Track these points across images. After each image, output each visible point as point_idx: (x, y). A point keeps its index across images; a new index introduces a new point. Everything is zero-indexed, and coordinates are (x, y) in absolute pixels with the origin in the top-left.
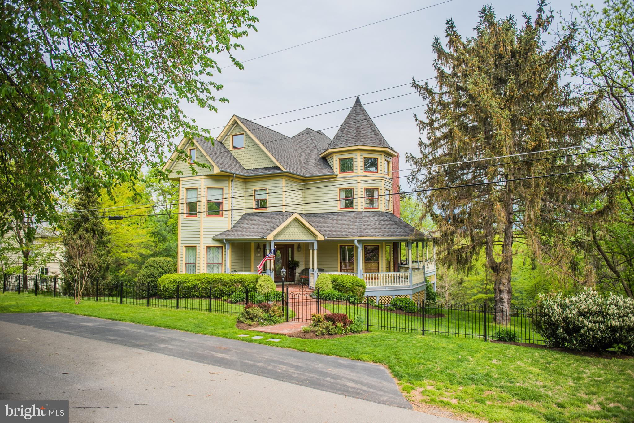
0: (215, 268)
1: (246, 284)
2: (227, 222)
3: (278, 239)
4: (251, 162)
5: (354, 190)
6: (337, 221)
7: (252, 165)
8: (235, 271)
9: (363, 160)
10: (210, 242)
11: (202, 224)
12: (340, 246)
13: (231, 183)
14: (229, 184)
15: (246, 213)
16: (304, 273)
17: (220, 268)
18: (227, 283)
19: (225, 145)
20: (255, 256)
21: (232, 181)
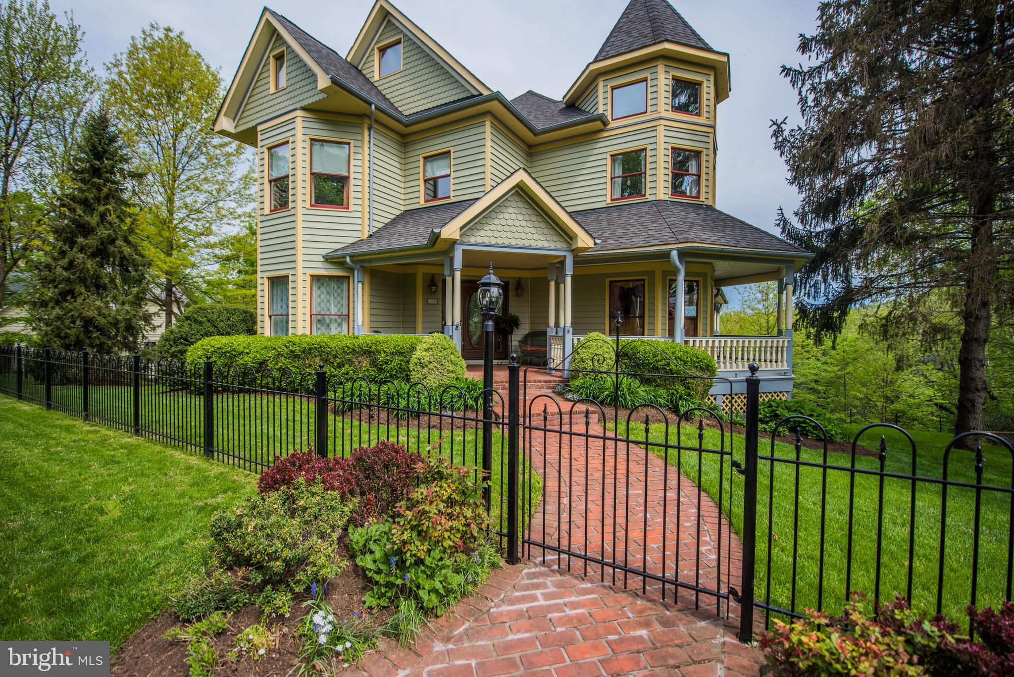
0: (333, 326)
1: (381, 357)
2: (359, 221)
3: (472, 240)
4: (416, 98)
5: (649, 153)
6: (610, 222)
7: (417, 104)
8: (376, 332)
9: (670, 82)
10: (319, 265)
11: (300, 224)
12: (611, 282)
13: (366, 133)
14: (362, 134)
15: (405, 211)
16: (529, 342)
17: (345, 325)
18: (335, 357)
19: (364, 72)
20: (425, 303)
21: (369, 129)
